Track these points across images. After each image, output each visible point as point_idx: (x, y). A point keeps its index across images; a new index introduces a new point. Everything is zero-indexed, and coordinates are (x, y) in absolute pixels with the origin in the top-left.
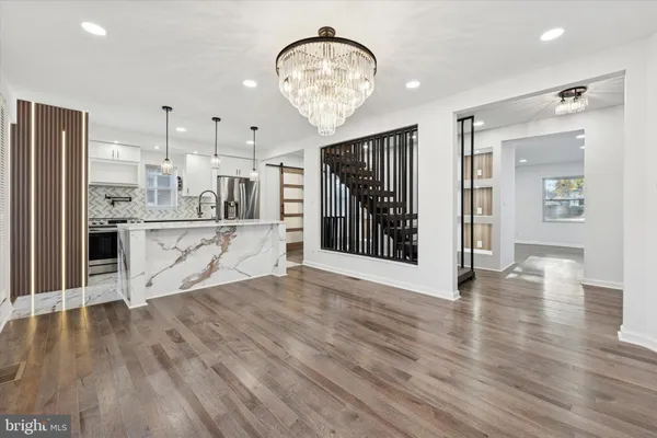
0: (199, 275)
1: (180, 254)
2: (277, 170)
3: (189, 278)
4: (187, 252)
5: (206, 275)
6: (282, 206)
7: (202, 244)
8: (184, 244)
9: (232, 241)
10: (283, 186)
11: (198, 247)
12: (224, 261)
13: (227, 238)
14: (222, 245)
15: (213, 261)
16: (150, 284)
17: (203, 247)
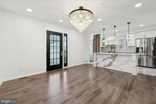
0: (107, 65)
1: (103, 59)
3: (105, 65)
4: (105, 59)
5: (109, 65)
7: (108, 58)
8: (104, 57)
9: (116, 59)
11: (107, 59)
12: (113, 63)
13: (114, 57)
14: (113, 59)
15: (111, 63)
16: (98, 64)
17: (108, 59)
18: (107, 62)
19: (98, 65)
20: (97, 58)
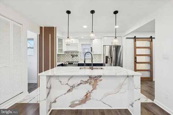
0: (80, 101)
1: (69, 88)
2: (133, 40)
3: (74, 101)
4: (73, 87)
5: (83, 101)
6: (136, 58)
7: (81, 83)
8: (72, 82)
9: (99, 83)
10: (135, 48)
11: (79, 85)
12: (93, 95)
13: (96, 80)
14: (93, 85)
15: (87, 94)
16: (55, 102)
17: (81, 85)
18: (79, 93)
19: (53, 104)
20: (50, 88)
